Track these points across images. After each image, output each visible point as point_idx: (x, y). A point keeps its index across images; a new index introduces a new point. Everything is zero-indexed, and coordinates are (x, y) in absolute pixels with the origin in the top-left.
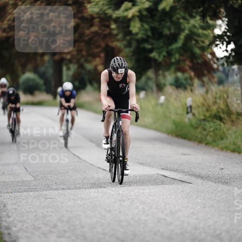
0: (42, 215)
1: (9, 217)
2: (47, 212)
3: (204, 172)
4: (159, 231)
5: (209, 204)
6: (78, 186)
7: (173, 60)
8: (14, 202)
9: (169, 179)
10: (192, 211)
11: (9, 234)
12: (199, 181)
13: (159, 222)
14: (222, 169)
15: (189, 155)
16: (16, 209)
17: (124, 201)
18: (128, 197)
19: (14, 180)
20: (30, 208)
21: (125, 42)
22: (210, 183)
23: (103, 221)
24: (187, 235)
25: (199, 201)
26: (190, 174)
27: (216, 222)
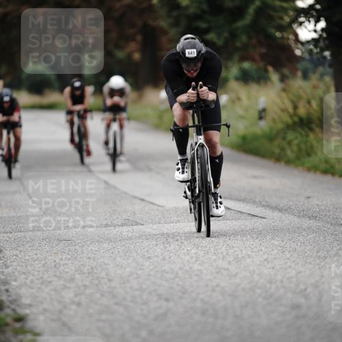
0: (53, 264)
1: (7, 267)
2: (61, 259)
3: (283, 203)
4: (218, 286)
5: (290, 247)
6: (105, 222)
7: (238, 44)
8: (14, 245)
9: (233, 212)
10: (265, 257)
11: (7, 291)
12: (276, 214)
13: (218, 272)
14: (309, 197)
15: (263, 177)
16: (16, 255)
17: (169, 243)
18: (176, 238)
19: (14, 215)
20: (36, 254)
21: (170, 20)
22: (291, 217)
23: (139, 272)
24: (258, 291)
25: (277, 243)
26: (263, 206)
27: (300, 272)
